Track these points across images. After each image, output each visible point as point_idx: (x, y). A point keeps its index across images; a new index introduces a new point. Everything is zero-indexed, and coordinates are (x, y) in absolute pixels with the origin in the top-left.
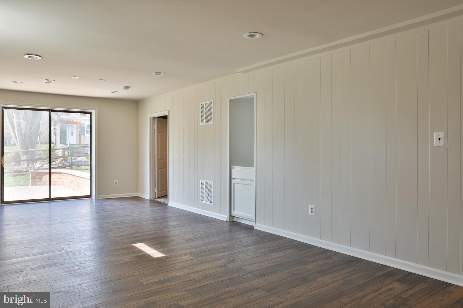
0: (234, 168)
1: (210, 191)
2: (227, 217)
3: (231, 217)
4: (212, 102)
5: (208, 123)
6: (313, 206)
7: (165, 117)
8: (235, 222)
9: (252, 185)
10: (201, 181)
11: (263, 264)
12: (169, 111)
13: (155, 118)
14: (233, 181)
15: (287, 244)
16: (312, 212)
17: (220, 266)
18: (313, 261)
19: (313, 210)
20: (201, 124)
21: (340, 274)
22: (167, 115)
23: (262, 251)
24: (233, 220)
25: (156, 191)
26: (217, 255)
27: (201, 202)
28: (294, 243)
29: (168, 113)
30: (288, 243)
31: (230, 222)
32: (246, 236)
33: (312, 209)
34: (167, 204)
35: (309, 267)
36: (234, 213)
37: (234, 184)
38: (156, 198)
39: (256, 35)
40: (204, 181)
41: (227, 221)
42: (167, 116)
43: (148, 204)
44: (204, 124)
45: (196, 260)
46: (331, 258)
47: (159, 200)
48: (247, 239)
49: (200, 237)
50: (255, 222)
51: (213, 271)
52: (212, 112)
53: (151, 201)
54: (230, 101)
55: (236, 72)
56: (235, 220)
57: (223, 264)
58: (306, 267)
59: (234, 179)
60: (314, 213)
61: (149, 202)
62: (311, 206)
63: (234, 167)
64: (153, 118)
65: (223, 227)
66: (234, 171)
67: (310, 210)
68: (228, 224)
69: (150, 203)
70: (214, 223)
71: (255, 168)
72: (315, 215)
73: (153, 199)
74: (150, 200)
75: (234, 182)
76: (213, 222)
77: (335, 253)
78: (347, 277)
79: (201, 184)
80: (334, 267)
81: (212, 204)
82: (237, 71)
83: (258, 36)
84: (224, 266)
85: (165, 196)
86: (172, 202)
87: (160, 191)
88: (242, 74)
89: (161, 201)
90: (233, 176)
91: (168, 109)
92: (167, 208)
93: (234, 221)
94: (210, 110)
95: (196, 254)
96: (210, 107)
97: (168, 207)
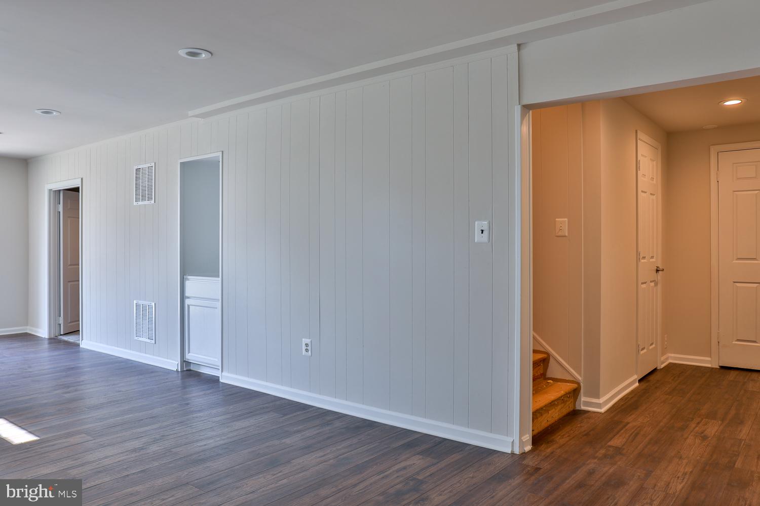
0: (188, 279)
1: (150, 319)
2: (178, 364)
3: (185, 362)
4: (154, 167)
5: (146, 202)
6: (308, 341)
7: (76, 190)
8: (190, 372)
9: (216, 308)
10: (135, 302)
11: (211, 441)
12: (82, 179)
13: (60, 190)
14: (187, 302)
15: (267, 405)
16: (307, 350)
17: (135, 450)
18: (299, 431)
19: (309, 348)
20: (135, 203)
21: (335, 449)
22: (78, 186)
23: (219, 418)
24: (188, 368)
25: (61, 322)
26: (134, 431)
27: (136, 338)
28: (278, 403)
29: (80, 183)
30: (268, 403)
31: (182, 371)
32: (200, 394)
33: (307, 345)
34: (78, 345)
35: (288, 441)
36: (189, 357)
37: (189, 306)
38: (61, 335)
39: (201, 54)
40: (141, 302)
41: (177, 371)
42: (78, 188)
43: (46, 345)
44: (140, 203)
45: (94, 441)
46: (331, 424)
47: (65, 338)
48: (200, 399)
49: (118, 401)
50: (221, 369)
51: (117, 460)
52: (153, 183)
53: (52, 341)
54: (183, 165)
55: (189, 115)
56: (192, 368)
57: (140, 446)
58: (283, 441)
59: (188, 298)
60: (310, 352)
61: (46, 342)
62: (305, 341)
63: (189, 277)
64: (55, 191)
65: (167, 381)
66: (188, 284)
67: (304, 348)
68: (180, 375)
69: (50, 343)
70: (153, 375)
71: (220, 279)
72: (311, 355)
73: (56, 336)
74: (50, 339)
75: (189, 304)
76: (152, 372)
77: (340, 415)
78: (344, 454)
79: (135, 307)
80: (329, 438)
81: (153, 342)
82: (190, 113)
83: (204, 55)
84: (142, 449)
85: (76, 332)
86: (88, 342)
87: (70, 322)
88: (201, 119)
89: (69, 340)
90: (187, 294)
91: (81, 177)
92: (78, 352)
93: (190, 370)
94: (150, 180)
95: (98, 430)
96: (150, 175)
97: (81, 349)
